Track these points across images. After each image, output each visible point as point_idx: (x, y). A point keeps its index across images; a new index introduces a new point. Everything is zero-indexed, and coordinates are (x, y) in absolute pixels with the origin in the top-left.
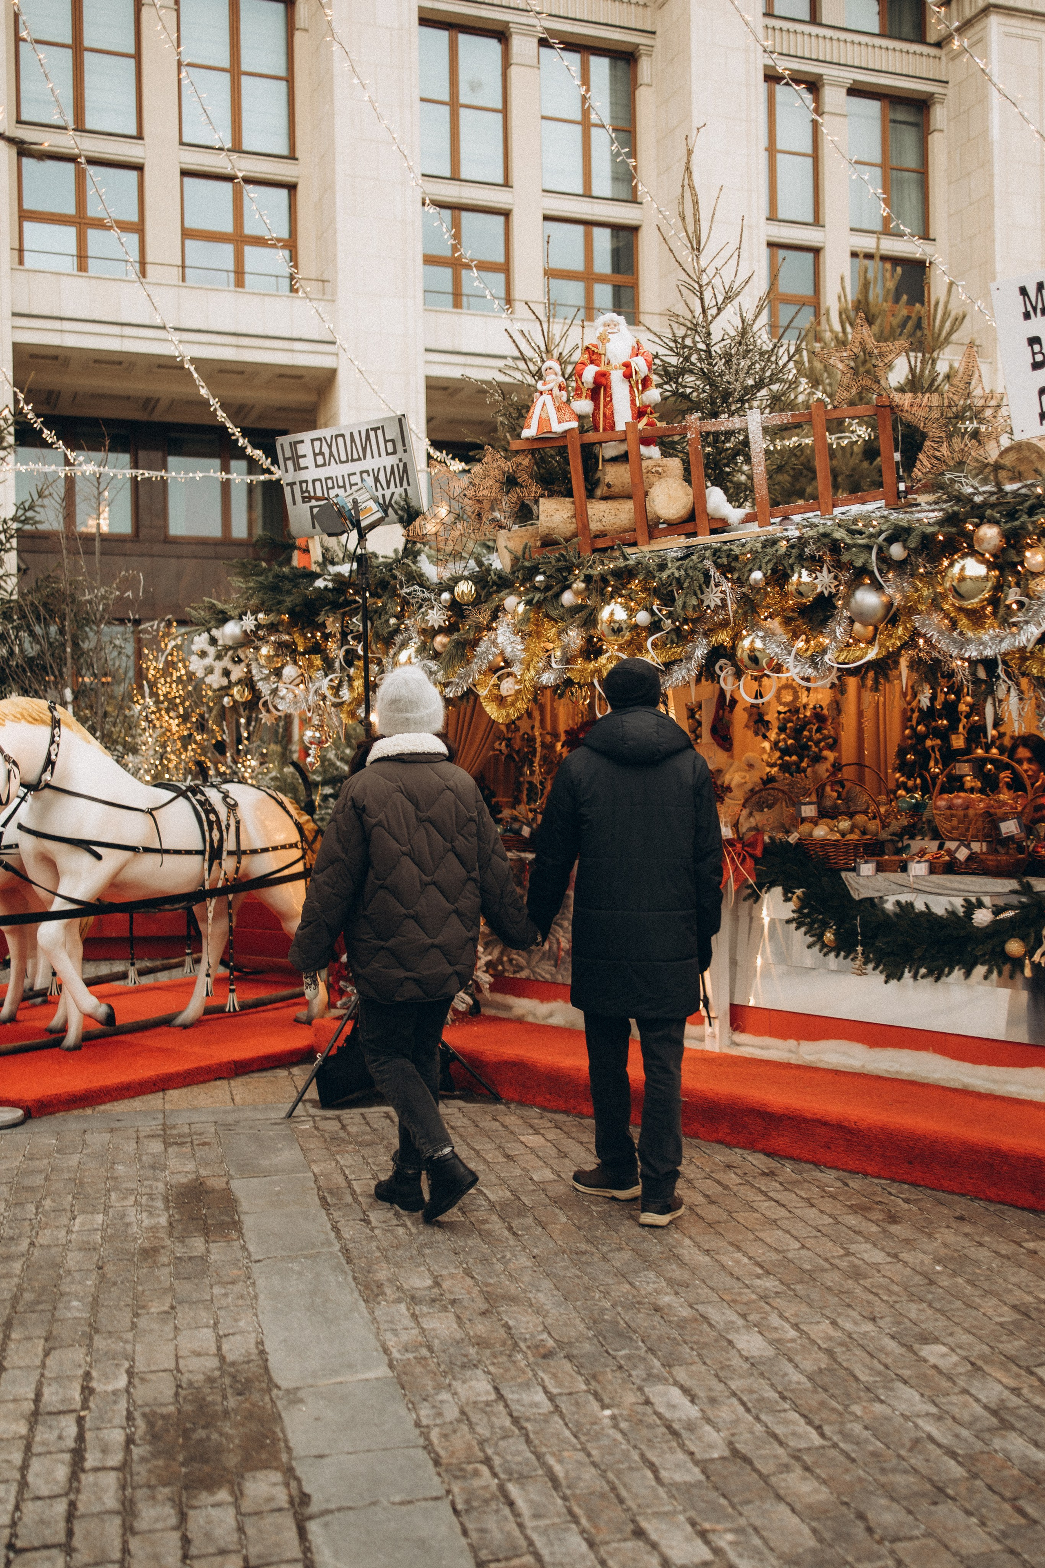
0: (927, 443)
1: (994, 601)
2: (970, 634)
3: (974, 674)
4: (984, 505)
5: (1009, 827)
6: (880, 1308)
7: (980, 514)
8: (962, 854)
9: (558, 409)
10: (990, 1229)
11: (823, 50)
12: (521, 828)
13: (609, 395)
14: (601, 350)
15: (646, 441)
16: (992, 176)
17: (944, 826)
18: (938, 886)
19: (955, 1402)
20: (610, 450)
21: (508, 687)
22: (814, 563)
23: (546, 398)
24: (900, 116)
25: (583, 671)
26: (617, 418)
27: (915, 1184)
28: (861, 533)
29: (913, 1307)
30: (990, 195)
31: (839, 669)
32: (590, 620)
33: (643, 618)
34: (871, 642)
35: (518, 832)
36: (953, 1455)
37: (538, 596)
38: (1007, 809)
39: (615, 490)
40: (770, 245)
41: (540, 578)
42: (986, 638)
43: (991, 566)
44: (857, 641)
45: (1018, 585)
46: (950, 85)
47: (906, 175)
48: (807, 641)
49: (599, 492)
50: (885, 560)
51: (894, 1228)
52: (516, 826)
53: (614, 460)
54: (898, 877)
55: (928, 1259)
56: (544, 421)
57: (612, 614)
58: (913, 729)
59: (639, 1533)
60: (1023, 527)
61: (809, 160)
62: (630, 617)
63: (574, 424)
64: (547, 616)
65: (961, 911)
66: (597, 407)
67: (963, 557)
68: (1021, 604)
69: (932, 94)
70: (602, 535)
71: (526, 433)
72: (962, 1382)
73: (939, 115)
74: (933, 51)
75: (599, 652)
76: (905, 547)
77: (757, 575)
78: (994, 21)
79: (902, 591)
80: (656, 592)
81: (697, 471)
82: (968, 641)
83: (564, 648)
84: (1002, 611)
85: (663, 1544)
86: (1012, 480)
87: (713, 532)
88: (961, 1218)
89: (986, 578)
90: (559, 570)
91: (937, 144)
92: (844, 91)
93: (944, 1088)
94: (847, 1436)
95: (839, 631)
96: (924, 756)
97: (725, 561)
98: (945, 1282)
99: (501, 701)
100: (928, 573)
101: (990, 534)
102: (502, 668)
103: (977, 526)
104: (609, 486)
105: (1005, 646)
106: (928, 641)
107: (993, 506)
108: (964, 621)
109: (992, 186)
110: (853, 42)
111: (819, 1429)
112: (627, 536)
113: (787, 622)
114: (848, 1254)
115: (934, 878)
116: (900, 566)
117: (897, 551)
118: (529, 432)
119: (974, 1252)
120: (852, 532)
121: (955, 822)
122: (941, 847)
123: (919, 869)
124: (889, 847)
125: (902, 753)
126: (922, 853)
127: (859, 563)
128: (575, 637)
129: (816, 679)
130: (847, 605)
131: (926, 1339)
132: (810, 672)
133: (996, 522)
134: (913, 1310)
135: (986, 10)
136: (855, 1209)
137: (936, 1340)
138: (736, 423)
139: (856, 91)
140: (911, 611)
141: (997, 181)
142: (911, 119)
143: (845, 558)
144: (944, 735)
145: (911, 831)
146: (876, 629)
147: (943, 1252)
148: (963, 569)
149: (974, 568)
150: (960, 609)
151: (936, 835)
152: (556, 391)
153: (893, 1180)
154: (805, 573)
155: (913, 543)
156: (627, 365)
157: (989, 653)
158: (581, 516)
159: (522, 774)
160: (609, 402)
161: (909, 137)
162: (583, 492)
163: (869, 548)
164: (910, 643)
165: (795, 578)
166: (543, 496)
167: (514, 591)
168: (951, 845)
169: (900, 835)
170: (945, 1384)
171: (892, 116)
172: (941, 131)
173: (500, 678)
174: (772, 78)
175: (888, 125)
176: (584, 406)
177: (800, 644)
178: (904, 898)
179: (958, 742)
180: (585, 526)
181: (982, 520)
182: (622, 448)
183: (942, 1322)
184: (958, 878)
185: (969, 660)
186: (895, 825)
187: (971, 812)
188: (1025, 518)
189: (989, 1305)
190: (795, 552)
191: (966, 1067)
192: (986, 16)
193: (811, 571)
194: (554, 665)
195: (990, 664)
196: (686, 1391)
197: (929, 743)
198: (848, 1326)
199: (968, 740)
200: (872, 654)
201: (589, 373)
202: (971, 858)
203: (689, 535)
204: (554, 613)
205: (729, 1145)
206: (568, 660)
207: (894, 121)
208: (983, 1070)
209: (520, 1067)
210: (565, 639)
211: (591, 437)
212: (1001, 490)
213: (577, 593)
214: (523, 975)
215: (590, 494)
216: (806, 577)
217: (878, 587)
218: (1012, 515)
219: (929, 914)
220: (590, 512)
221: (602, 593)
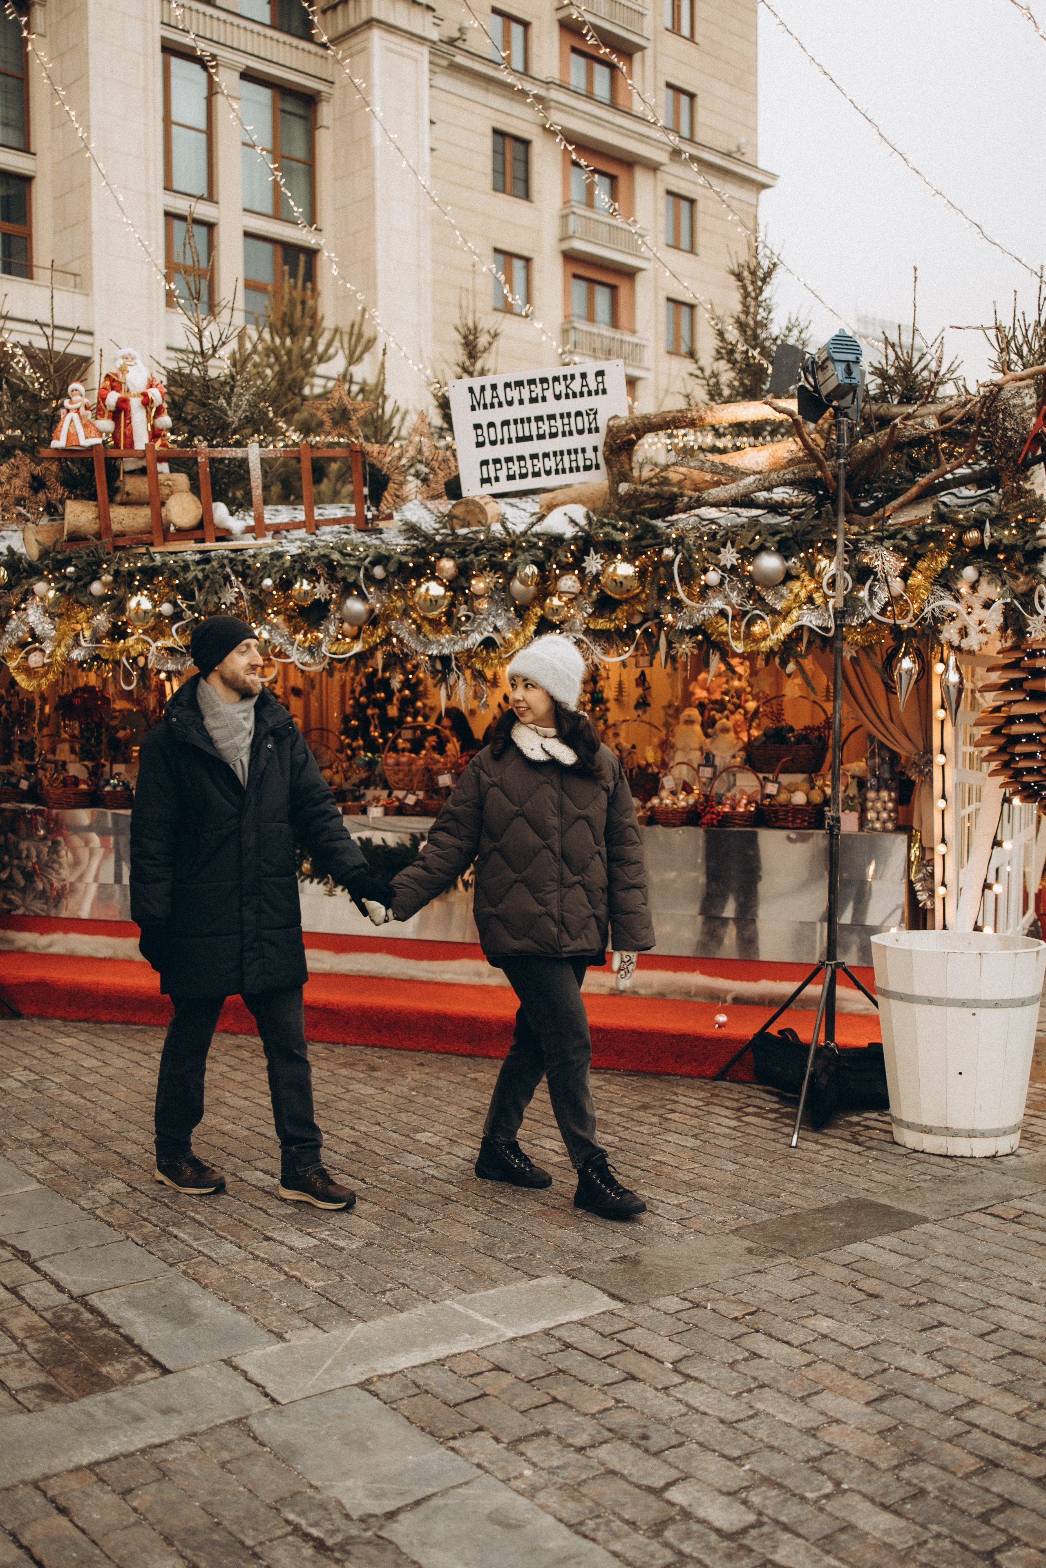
0: (391, 485)
1: (449, 614)
2: (431, 637)
3: (433, 666)
4: (443, 544)
5: (445, 780)
6: (380, 1118)
7: (441, 549)
8: (411, 800)
9: (85, 426)
10: (443, 1069)
11: (217, 31)
12: (19, 782)
13: (128, 417)
14: (121, 379)
15: (161, 460)
16: (373, 179)
17: (392, 779)
18: (390, 824)
19: (444, 1159)
20: (129, 464)
21: (35, 660)
22: (313, 576)
23: (73, 415)
24: (289, 107)
25: (111, 650)
26: (136, 438)
27: (383, 1047)
28: (350, 555)
29: (403, 1115)
30: (371, 197)
31: (331, 659)
32: (120, 607)
33: (166, 608)
34: (356, 638)
35: (16, 786)
36: (451, 1183)
37: (69, 585)
38: (439, 766)
39: (133, 498)
40: (167, 214)
41: (71, 569)
42: (443, 641)
43: (447, 588)
44: (344, 636)
45: (466, 603)
46: (336, 86)
47: (294, 164)
48: (305, 635)
49: (118, 498)
50: (370, 578)
51: (375, 1074)
52: (14, 780)
53: (132, 473)
54: (360, 818)
55: (405, 1089)
56: (72, 436)
57: (138, 604)
58: (357, 700)
59: (268, 1239)
60: (471, 562)
61: (203, 137)
62: (154, 607)
63: (98, 441)
64: (77, 601)
65: (408, 843)
66: (117, 427)
67: (428, 580)
68: (468, 618)
69: (319, 92)
70: (122, 535)
71: (55, 444)
72: (446, 1149)
73: (326, 113)
74: (320, 51)
75: (124, 635)
76: (385, 569)
77: (268, 582)
78: (376, 35)
79: (379, 601)
80: (179, 589)
81: (206, 488)
82: (430, 642)
83: (95, 631)
84: (455, 621)
85: (286, 1241)
86: (463, 526)
87: (219, 539)
88: (421, 1064)
89: (444, 597)
90: (90, 564)
91: (325, 140)
92: (237, 75)
93: (396, 980)
94: (381, 1182)
95: (332, 629)
96: (365, 722)
97: (240, 568)
98: (420, 1099)
99: (29, 672)
100: (401, 590)
101: (447, 565)
102: (30, 643)
103: (438, 559)
104: (128, 494)
105: (457, 648)
106: (400, 640)
107: (449, 545)
108: (427, 628)
109: (373, 187)
110: (245, 29)
111: (362, 1180)
112: (145, 537)
113: (289, 619)
114: (348, 1091)
115: (388, 819)
116: (379, 584)
117: (379, 572)
118: (59, 443)
119: (435, 1082)
120: (344, 555)
121: (401, 775)
122: (390, 795)
123: (376, 812)
124: (349, 795)
125: (346, 719)
126: (377, 799)
127: (351, 580)
128: (102, 620)
129: (309, 665)
130: (339, 608)
131: (416, 1130)
132: (307, 658)
133: (451, 557)
134: (404, 1117)
135: (371, 22)
136: (345, 1065)
137: (424, 1131)
138: (238, 453)
139: (248, 76)
140: (388, 618)
141: (378, 184)
142: (301, 112)
143: (340, 574)
144: (382, 705)
145: (367, 783)
146: (360, 629)
147: (414, 1084)
148: (427, 590)
149: (435, 589)
150: (424, 618)
151: (386, 786)
152: (82, 410)
153: (367, 1046)
154: (305, 582)
155: (392, 568)
156: (145, 395)
157: (446, 651)
158: (103, 517)
159: (13, 733)
160: (128, 424)
161: (297, 129)
162: (107, 499)
163: (357, 568)
164: (386, 641)
165: (297, 586)
166: (69, 498)
167: (42, 578)
168: (400, 794)
169: (358, 786)
170: (435, 1151)
171: (280, 105)
172: (327, 128)
173: (28, 653)
174: (170, 49)
175: (279, 115)
176: (107, 424)
177: (300, 637)
178: (365, 834)
179: (393, 711)
180: (108, 527)
181: (442, 555)
182: (142, 463)
183: (424, 1121)
184: (406, 818)
185: (430, 657)
186: (355, 779)
187: (414, 768)
188: (472, 556)
189: (452, 1110)
190: (298, 566)
191: (412, 963)
192: (370, 28)
193: (310, 581)
194: (83, 644)
195: (445, 660)
196: (266, 1172)
197: (370, 712)
198: (363, 1129)
199: (400, 710)
200: (358, 647)
201: (112, 398)
202: (418, 802)
203: (198, 541)
204: (84, 600)
205: (235, 1033)
206: (96, 639)
207: (283, 111)
208: (425, 964)
209: (41, 985)
210: (95, 622)
211: (114, 453)
212: (454, 533)
213: (105, 585)
214: (20, 911)
215: (112, 501)
216: (306, 586)
217: (363, 597)
218: (463, 553)
219: (385, 847)
220: (112, 515)
221: (130, 585)
